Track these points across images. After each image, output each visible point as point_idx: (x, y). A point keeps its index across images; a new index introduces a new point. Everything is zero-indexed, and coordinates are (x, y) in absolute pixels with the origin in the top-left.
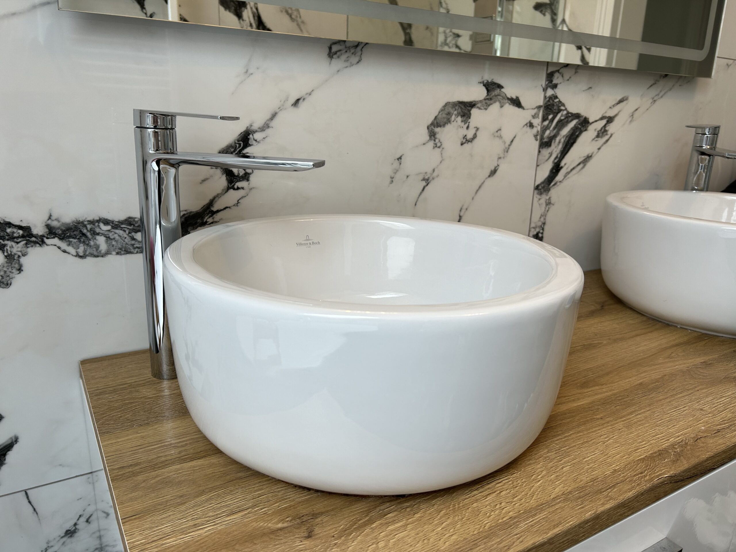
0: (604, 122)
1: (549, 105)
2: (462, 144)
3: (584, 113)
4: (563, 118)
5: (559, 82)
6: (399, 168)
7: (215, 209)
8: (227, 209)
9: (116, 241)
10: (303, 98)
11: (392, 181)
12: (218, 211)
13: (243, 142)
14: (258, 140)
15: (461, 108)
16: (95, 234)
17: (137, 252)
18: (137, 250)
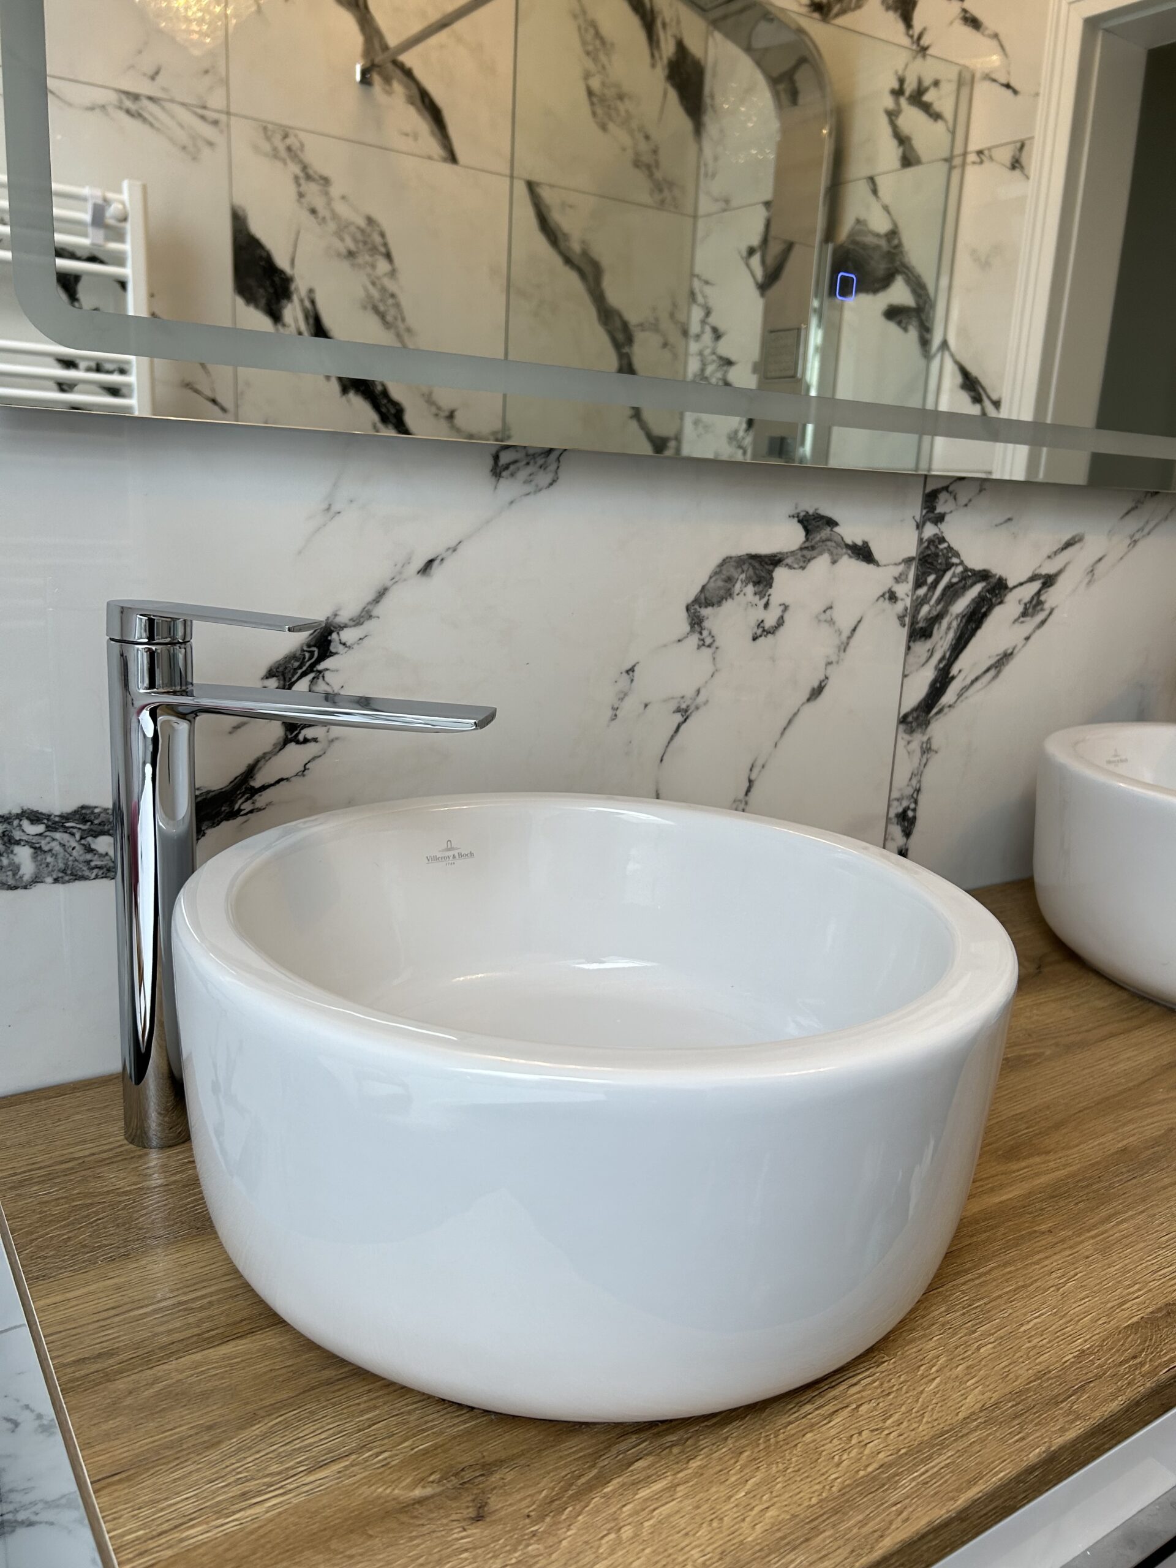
0: (1036, 585)
1: (929, 555)
2: (754, 639)
3: (998, 570)
4: (955, 580)
5: (948, 511)
6: (630, 689)
7: (257, 783)
8: (281, 783)
9: (55, 856)
10: (440, 558)
11: (616, 715)
12: (264, 788)
13: (319, 648)
14: (348, 644)
15: (754, 568)
16: (10, 842)
17: (96, 877)
18: (95, 871)
